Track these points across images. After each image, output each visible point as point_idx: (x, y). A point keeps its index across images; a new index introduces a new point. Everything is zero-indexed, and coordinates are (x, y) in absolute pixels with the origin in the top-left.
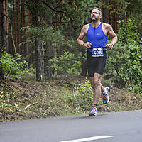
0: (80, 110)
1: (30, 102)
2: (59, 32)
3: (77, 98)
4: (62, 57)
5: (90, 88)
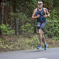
0: (33, 47)
1: (12, 44)
2: (25, 15)
3: (32, 42)
4: (26, 25)
5: (38, 38)
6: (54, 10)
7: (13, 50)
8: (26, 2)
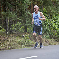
0: (24, 46)
1: (3, 43)
2: (15, 14)
3: (23, 41)
4: (16, 24)
5: (28, 37)
6: (44, 9)
7: (3, 49)
8: (16, 1)
